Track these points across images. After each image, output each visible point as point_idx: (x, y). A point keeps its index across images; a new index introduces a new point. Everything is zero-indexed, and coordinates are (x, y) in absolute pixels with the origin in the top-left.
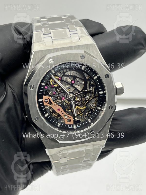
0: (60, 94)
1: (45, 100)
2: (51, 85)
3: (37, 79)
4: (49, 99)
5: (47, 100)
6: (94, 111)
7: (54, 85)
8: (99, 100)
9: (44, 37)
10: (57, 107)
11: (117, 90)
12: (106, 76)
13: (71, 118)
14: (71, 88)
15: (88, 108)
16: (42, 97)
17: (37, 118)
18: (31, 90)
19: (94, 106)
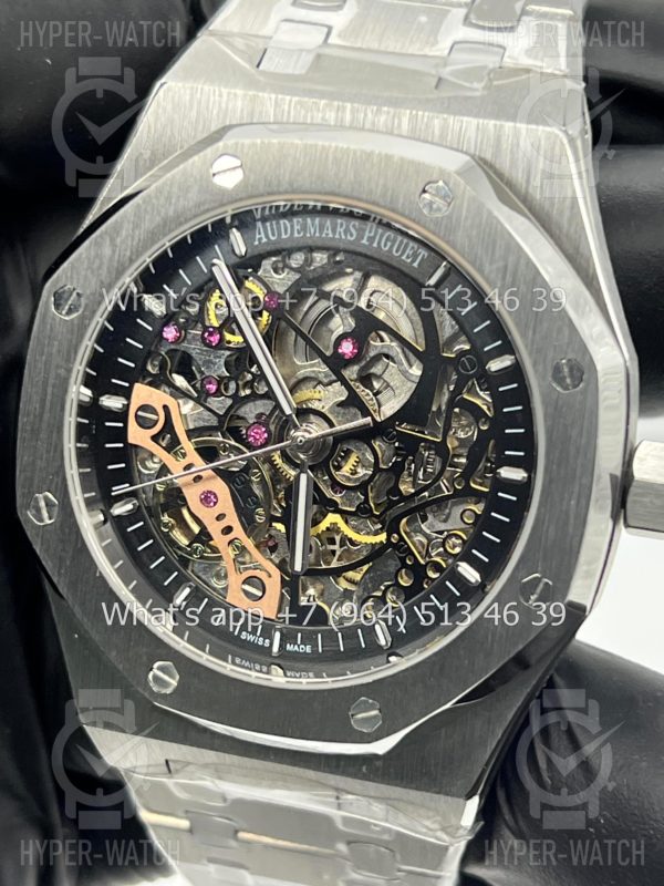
0: (247, 396)
2: (205, 328)
3: (111, 259)
4: (165, 408)
5: (154, 411)
6: (433, 580)
7: (228, 336)
8: (482, 522)
9: (286, 20)
10: (198, 477)
11: (633, 490)
12: (566, 370)
13: (270, 576)
14: (330, 383)
15: (401, 549)
16: (127, 385)
17: (47, 505)
18: (58, 320)
19: (445, 550)
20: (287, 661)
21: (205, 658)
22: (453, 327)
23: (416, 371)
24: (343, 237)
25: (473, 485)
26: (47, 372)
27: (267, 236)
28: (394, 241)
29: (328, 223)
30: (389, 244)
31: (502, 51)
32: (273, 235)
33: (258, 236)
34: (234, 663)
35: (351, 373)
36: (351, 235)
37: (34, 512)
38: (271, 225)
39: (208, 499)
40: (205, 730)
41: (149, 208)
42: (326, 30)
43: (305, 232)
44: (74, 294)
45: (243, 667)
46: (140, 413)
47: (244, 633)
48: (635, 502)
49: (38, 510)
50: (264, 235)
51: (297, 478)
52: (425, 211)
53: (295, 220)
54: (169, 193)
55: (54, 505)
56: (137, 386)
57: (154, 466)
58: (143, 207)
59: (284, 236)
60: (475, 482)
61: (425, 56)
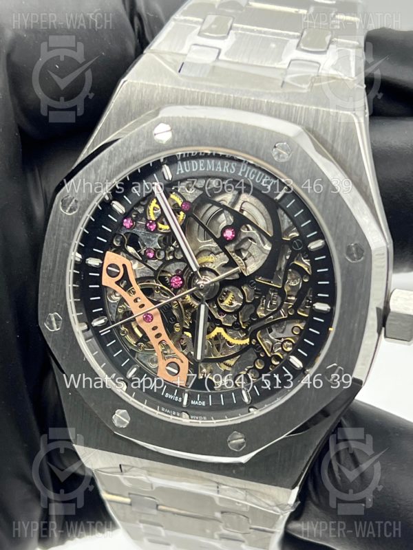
0: (170, 260)
1: (110, 266)
2: (148, 221)
5: (117, 268)
6: (276, 366)
7: (160, 226)
8: (304, 333)
9: (195, 45)
10: (142, 306)
11: (389, 318)
12: (354, 249)
13: (182, 362)
14: (218, 253)
15: (257, 348)
16: (102, 252)
17: (56, 319)
18: (64, 216)
19: (282, 349)
20: (191, 410)
21: (144, 407)
22: (289, 223)
23: (268, 247)
24: (228, 171)
25: (299, 313)
26: (57, 245)
27: (184, 170)
28: (256, 174)
29: (219, 163)
30: (254, 176)
31: (318, 65)
32: (188, 169)
33: (178, 170)
34: (160, 410)
35: (230, 248)
36: (232, 170)
37: (48, 323)
38: (187, 163)
39: (148, 318)
40: (143, 448)
41: (117, 153)
42: (218, 51)
43: (206, 168)
44: (74, 201)
45: (166, 413)
46: (109, 268)
47: (167, 394)
48: (390, 324)
49: (51, 322)
50: (182, 169)
51: (199, 307)
52: (276, 159)
53: (200, 161)
54: (129, 144)
55: (60, 320)
56: (108, 252)
57: (117, 298)
58: (114, 152)
59: (194, 170)
60: (300, 311)
61: (275, 68)
